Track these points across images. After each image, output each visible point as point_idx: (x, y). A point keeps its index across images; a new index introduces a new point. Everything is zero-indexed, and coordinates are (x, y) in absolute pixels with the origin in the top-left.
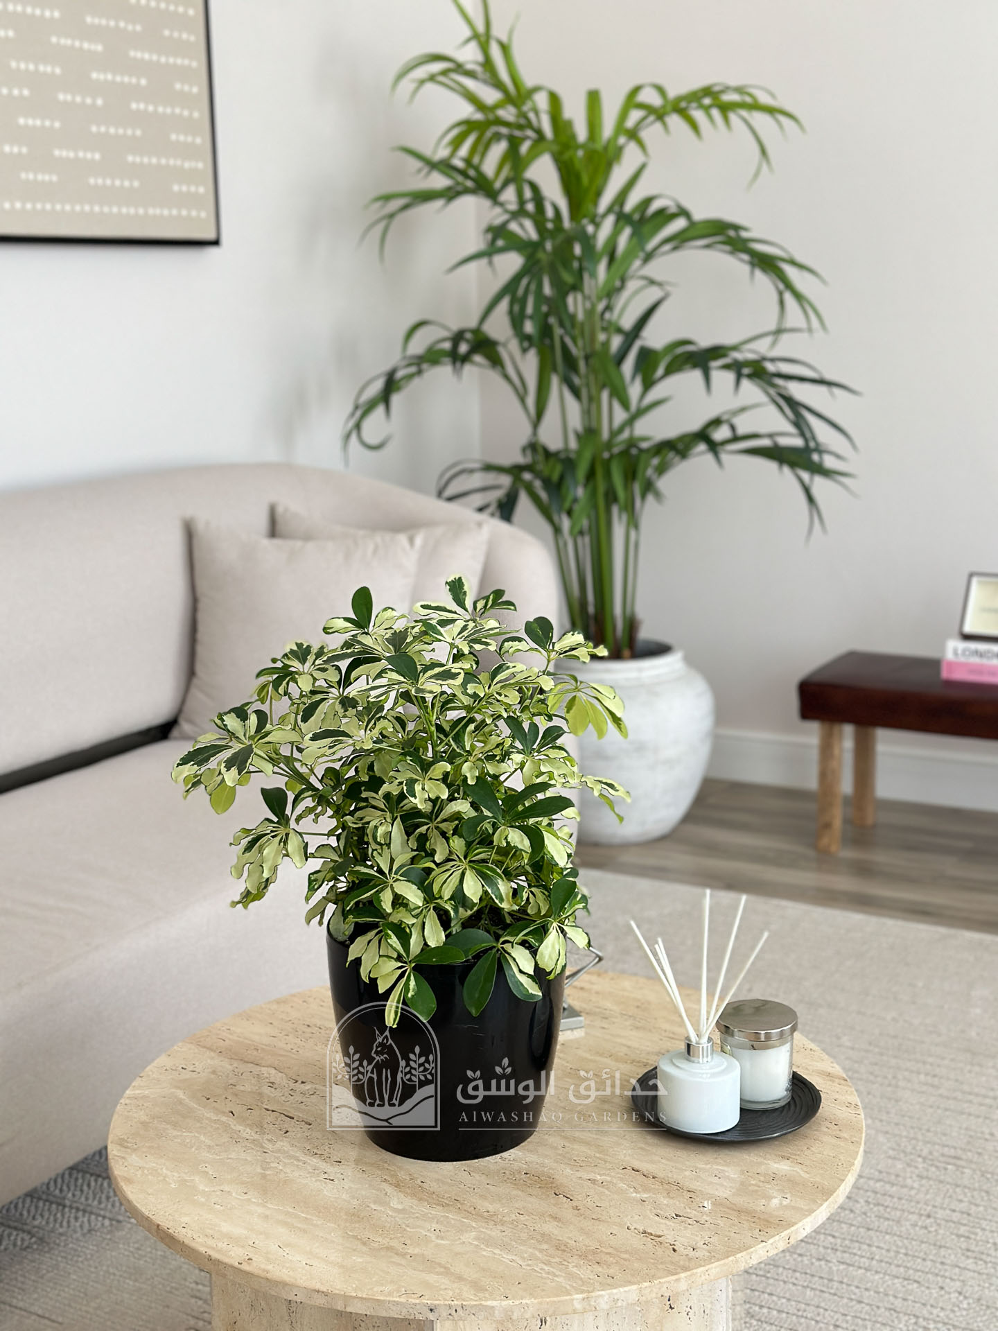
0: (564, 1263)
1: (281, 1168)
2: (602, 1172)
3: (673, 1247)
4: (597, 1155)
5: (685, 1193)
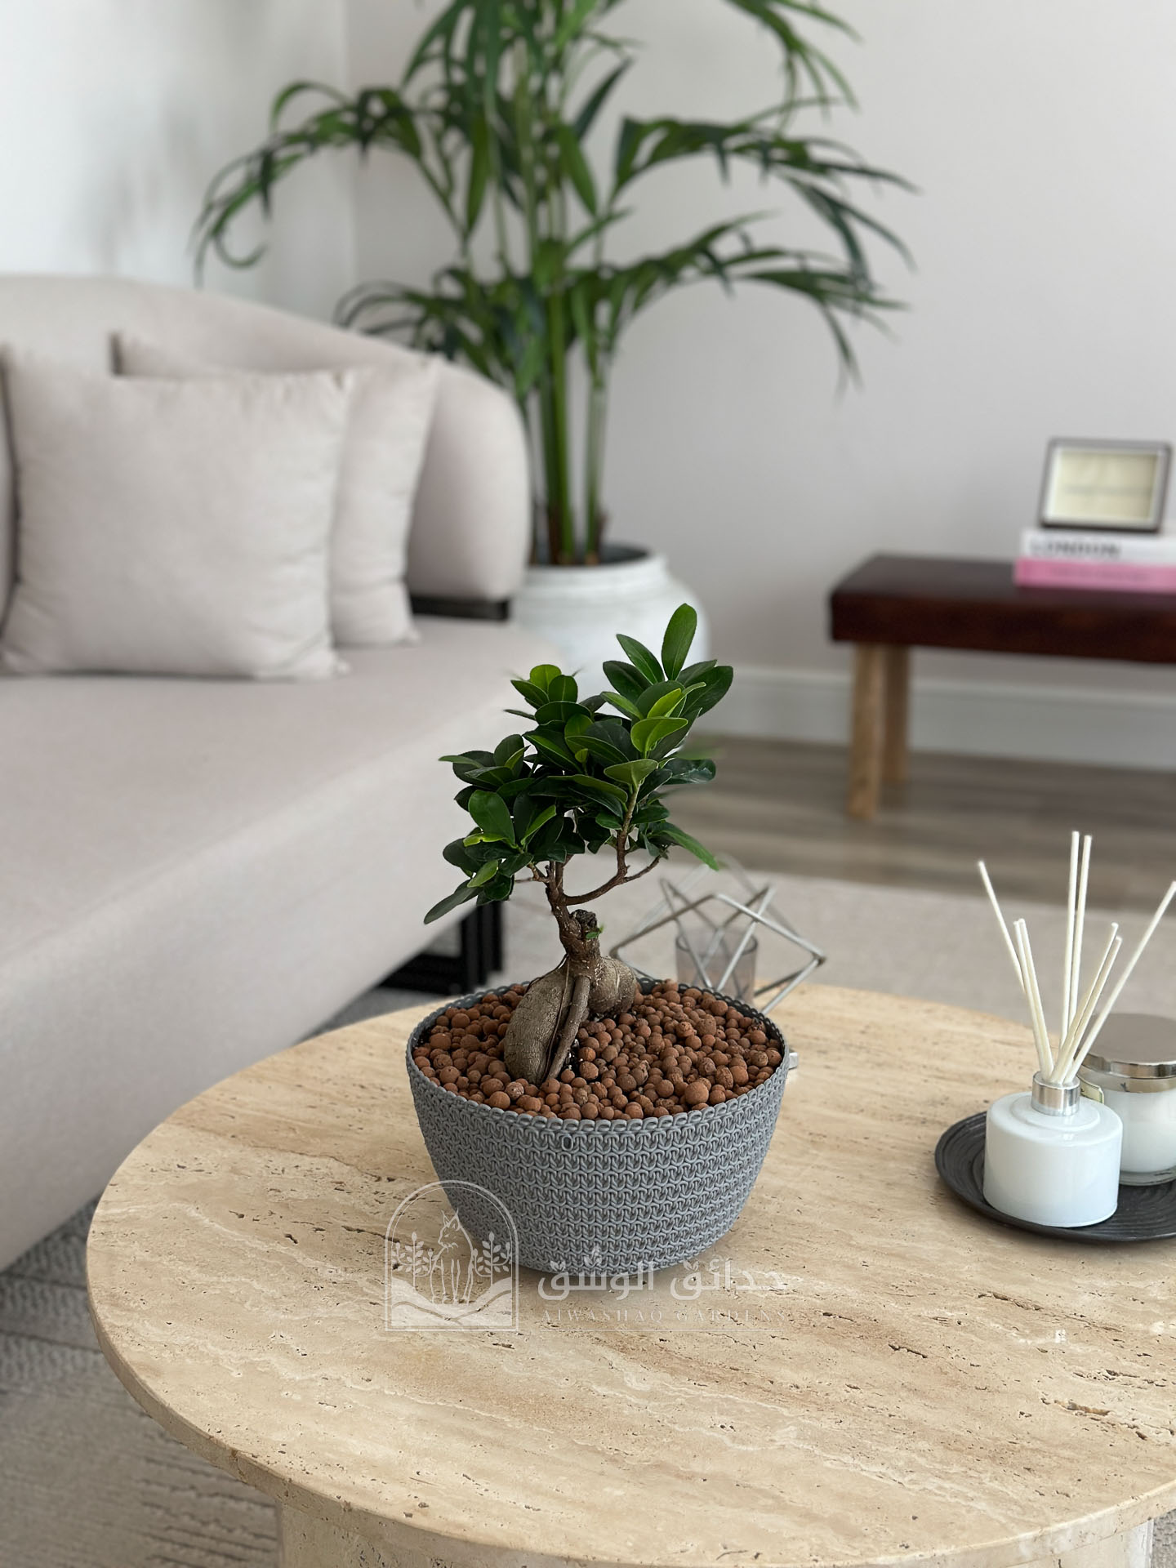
2: (949, 1304)
3: (1135, 1430)
4: (926, 1275)
5: (1103, 1332)
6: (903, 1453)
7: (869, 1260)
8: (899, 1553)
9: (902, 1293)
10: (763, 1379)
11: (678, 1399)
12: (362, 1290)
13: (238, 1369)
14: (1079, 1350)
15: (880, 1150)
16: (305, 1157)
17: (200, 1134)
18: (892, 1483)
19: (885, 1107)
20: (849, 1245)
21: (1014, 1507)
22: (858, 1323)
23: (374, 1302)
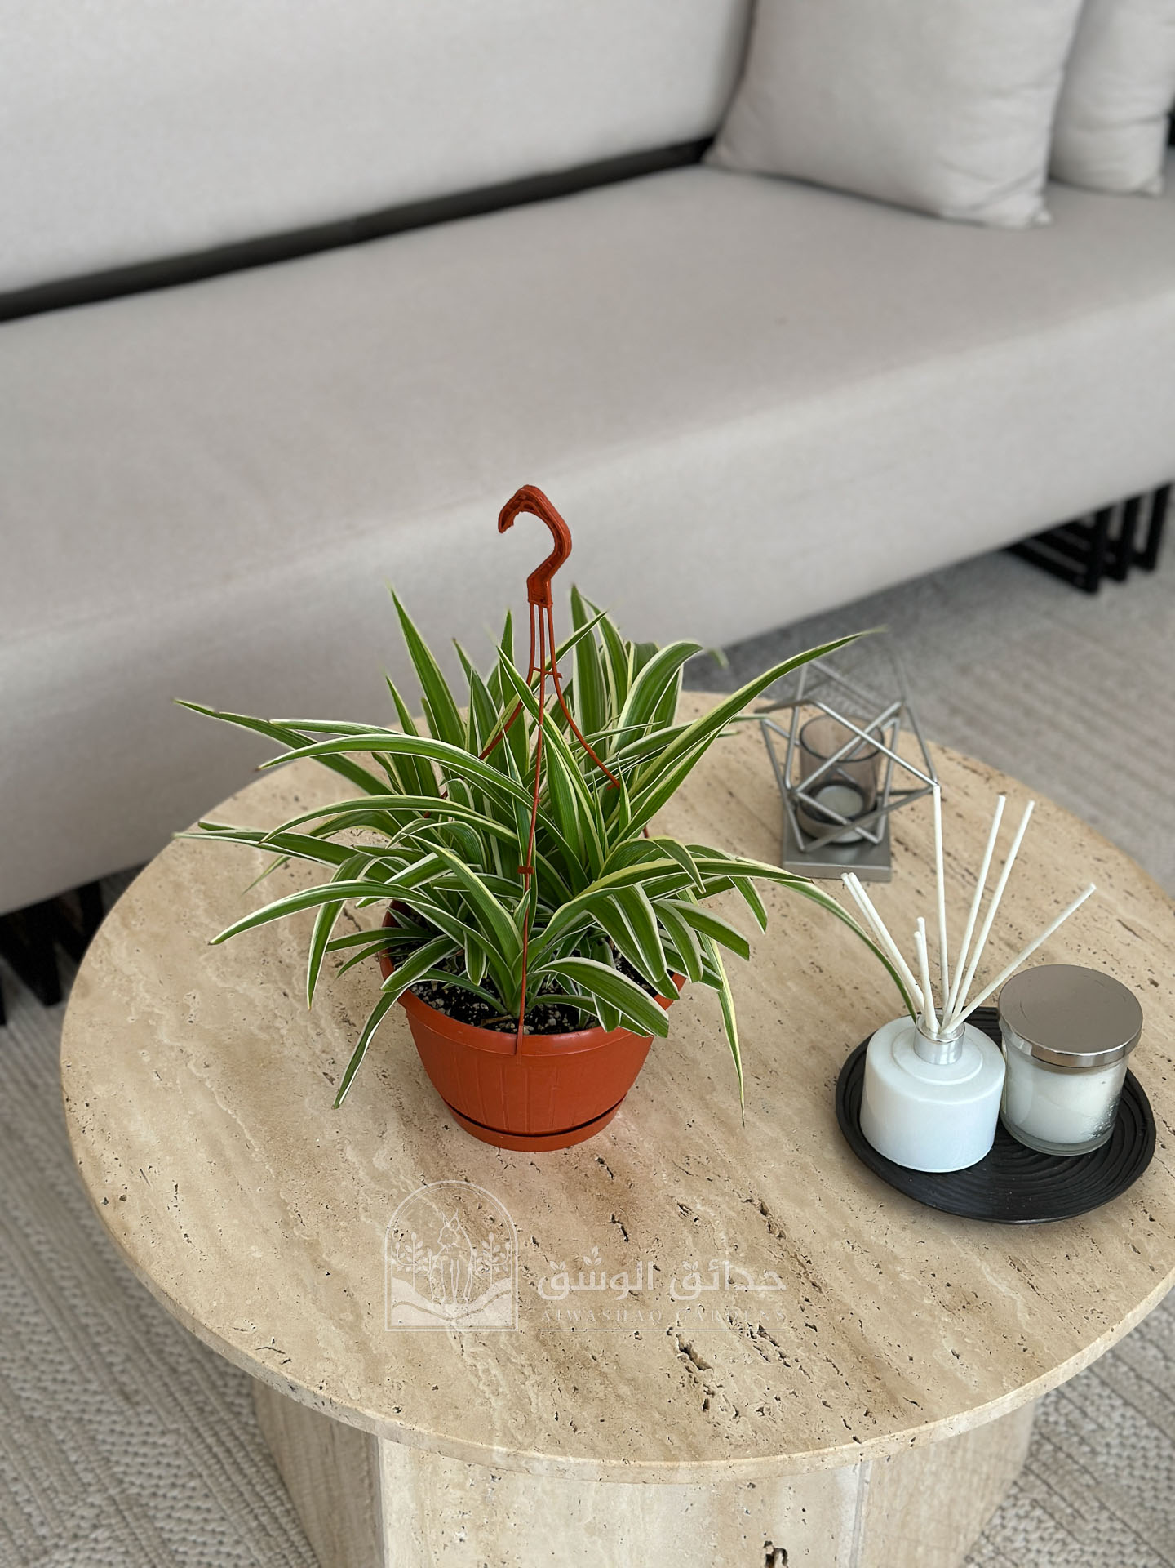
0: (527, 1372)
1: (284, 1032)
2: (712, 1197)
3: (709, 1397)
5: (807, 1286)
7: (699, 1121)
8: (386, 1414)
9: (685, 1167)
11: (394, 1190)
13: (137, 1014)
18: (456, 1346)
21: (521, 1419)
22: (615, 1181)
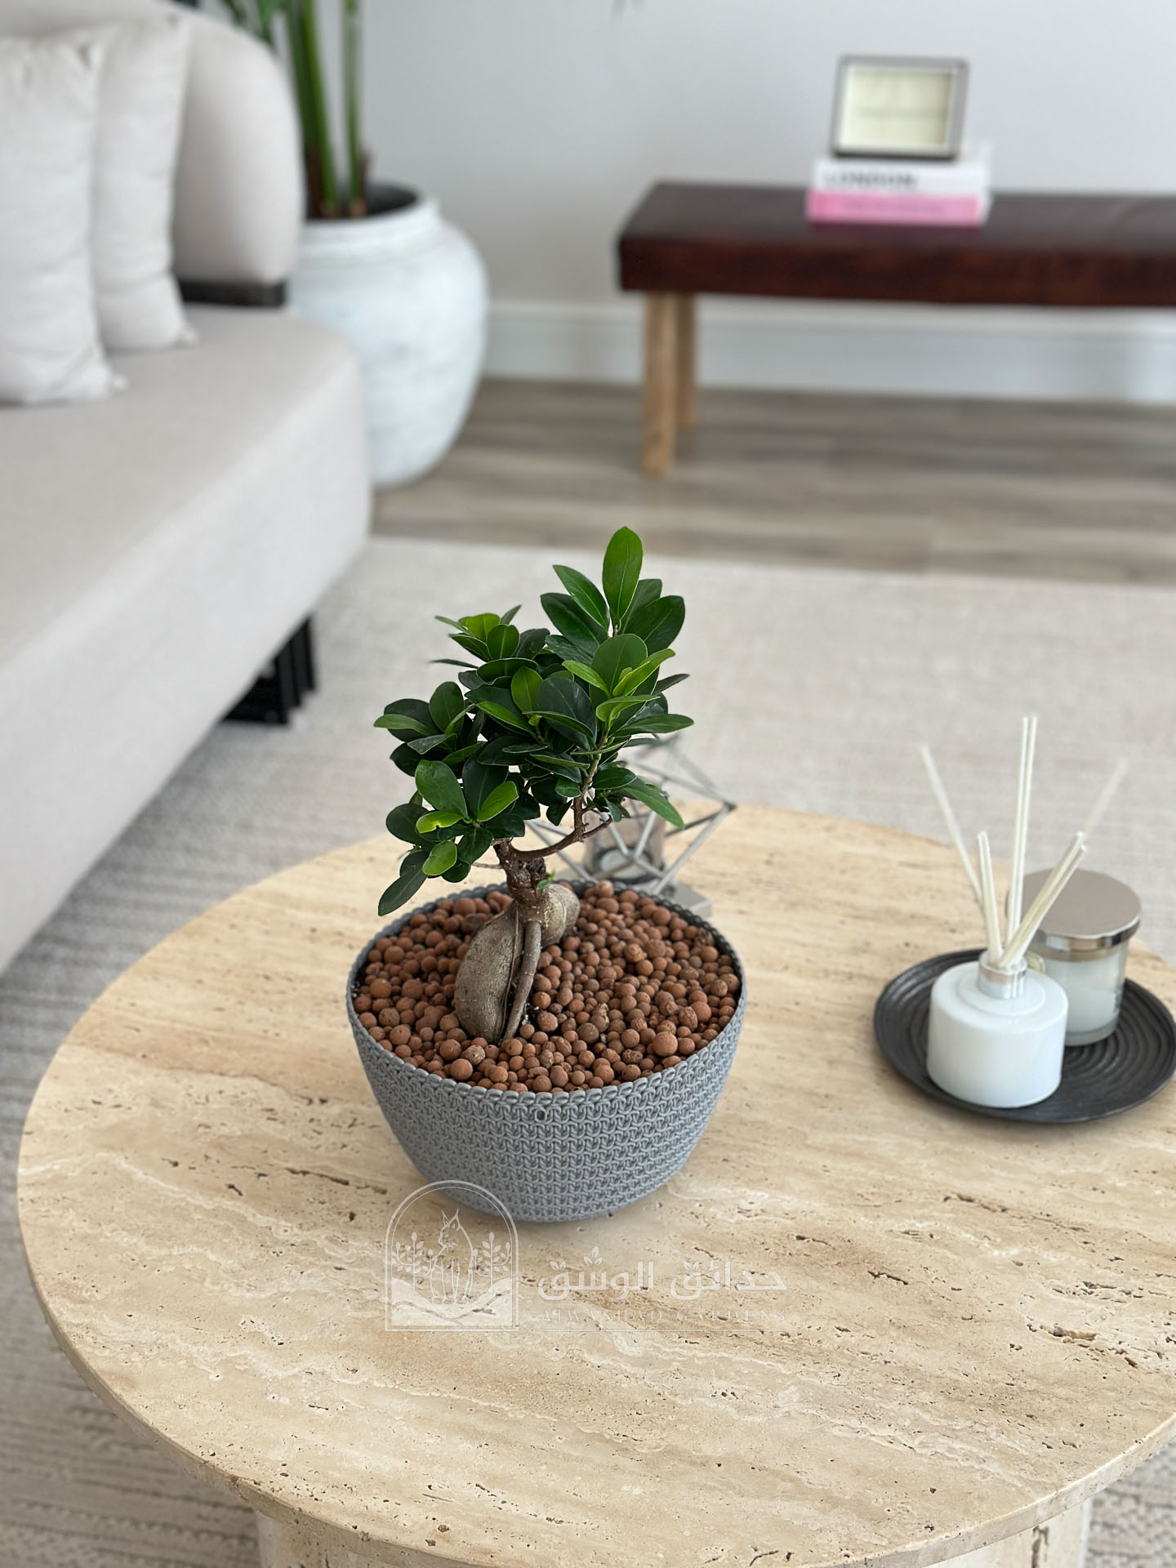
2: (918, 1212)
3: (1124, 1355)
4: (889, 1177)
5: (1071, 1232)
6: (907, 1409)
7: (828, 1163)
8: (925, 1537)
9: (868, 1203)
10: (753, 1328)
11: (674, 1364)
12: (324, 1251)
13: (215, 1369)
14: (1053, 1260)
15: (814, 1018)
16: (225, 1078)
17: (108, 1055)
18: (901, 1448)
19: (808, 961)
20: (808, 1146)
21: (1025, 1466)
22: (833, 1245)
23: (339, 1266)
